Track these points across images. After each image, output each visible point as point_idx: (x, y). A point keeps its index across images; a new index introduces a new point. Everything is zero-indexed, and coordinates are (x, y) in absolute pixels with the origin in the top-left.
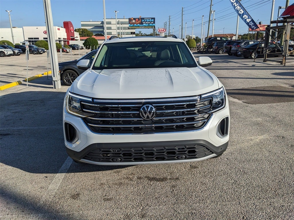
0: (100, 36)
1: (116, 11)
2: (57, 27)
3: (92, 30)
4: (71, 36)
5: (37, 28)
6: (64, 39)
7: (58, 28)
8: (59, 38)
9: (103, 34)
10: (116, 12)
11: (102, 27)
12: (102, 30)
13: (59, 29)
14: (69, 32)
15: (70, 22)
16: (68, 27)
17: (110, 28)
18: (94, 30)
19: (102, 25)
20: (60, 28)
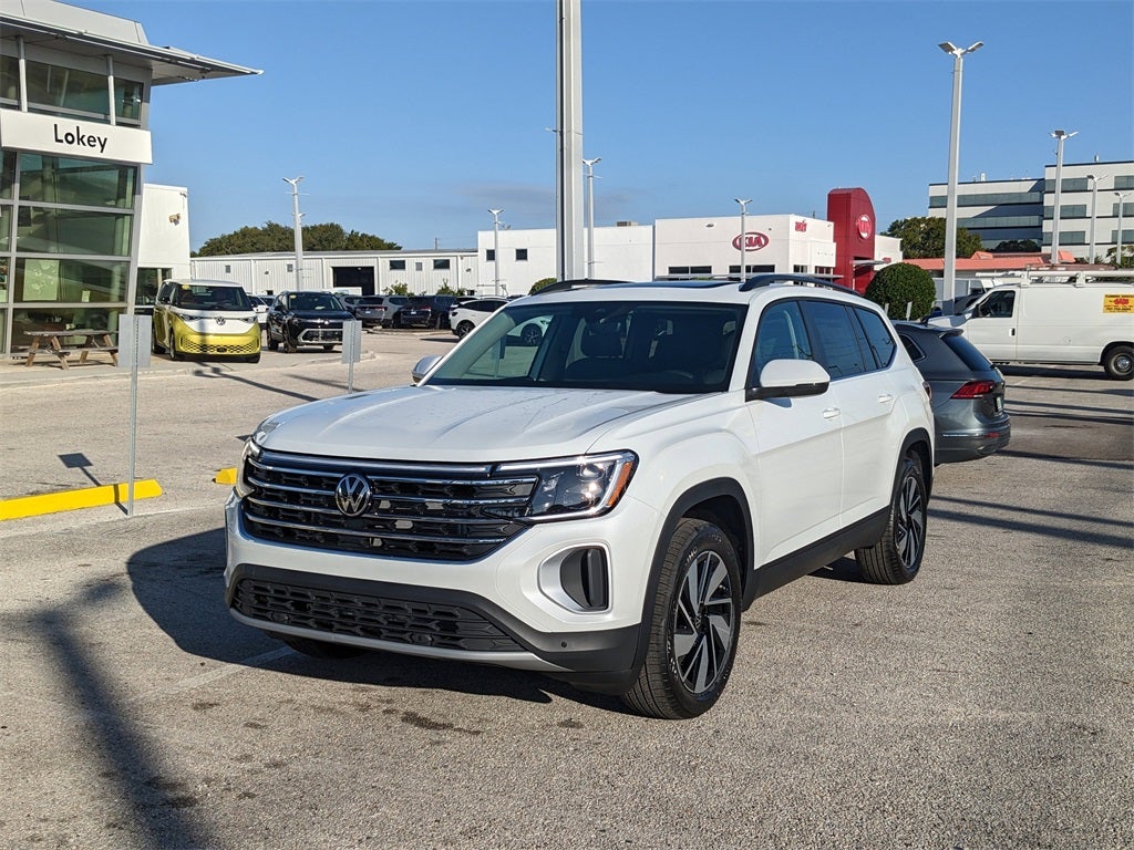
0: (1022, 251)
1: (1060, 134)
2: (794, 219)
3: (981, 223)
4: (857, 258)
5: (709, 226)
6: (820, 269)
7: (800, 219)
8: (796, 268)
9: (1036, 241)
10: (1063, 137)
11: (1037, 209)
12: (1033, 220)
13: (801, 227)
14: (847, 237)
15: (860, 191)
16: (848, 216)
17: (1076, 213)
18: (991, 222)
19: (1035, 197)
20: (810, 222)
